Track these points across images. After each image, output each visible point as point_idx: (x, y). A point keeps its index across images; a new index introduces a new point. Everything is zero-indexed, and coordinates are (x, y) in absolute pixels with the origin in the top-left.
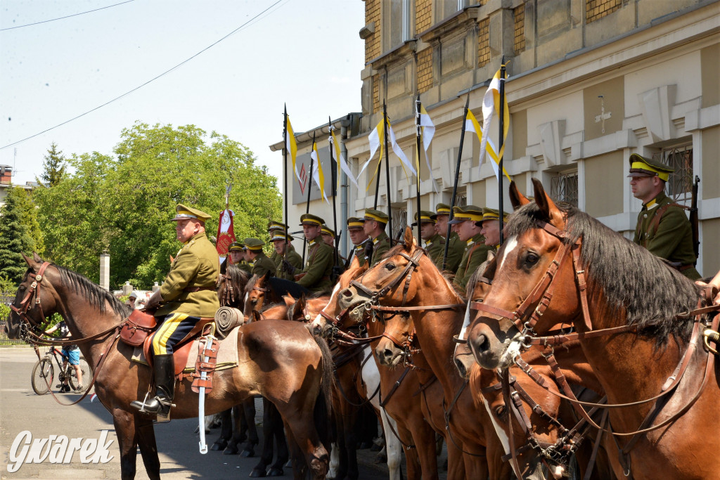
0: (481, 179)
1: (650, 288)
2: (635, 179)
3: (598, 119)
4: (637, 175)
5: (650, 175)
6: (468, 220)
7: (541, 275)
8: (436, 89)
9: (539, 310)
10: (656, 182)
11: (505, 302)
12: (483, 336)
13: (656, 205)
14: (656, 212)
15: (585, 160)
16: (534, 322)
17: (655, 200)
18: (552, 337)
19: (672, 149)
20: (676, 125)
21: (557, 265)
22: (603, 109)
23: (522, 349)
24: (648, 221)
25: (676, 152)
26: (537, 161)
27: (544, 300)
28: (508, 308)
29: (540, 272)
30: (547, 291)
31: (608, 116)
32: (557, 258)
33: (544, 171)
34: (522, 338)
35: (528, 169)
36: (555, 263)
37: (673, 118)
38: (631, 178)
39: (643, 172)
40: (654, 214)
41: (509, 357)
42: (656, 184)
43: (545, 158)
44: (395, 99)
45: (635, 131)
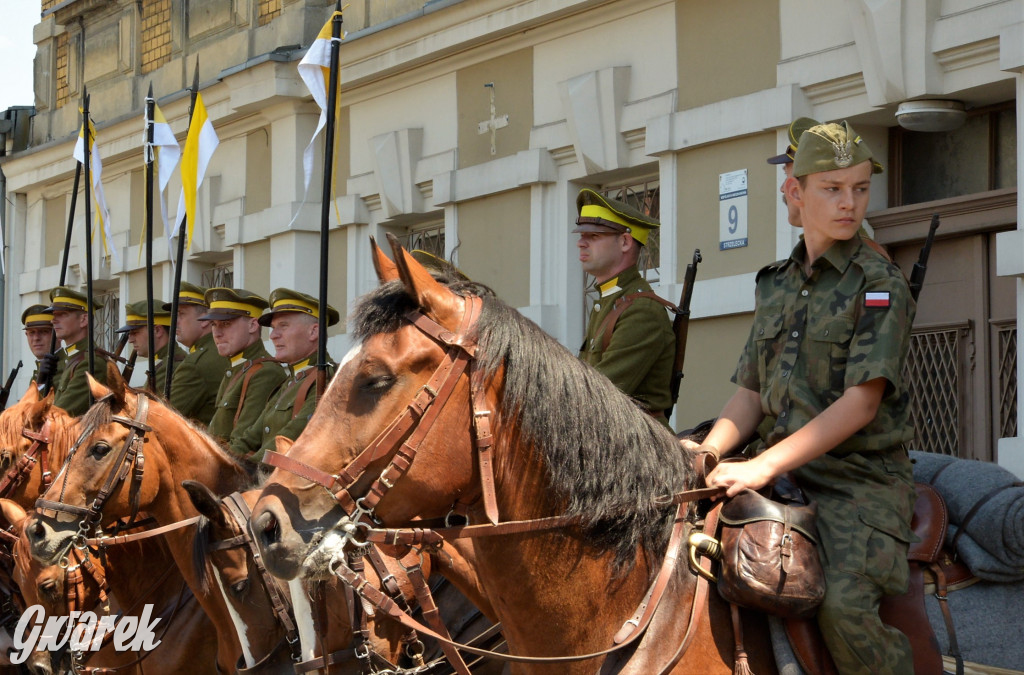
0: (262, 238)
1: (620, 452)
2: (587, 236)
3: (483, 127)
4: (591, 229)
5: (616, 231)
6: (245, 314)
7: (394, 410)
8: (177, 64)
9: (386, 477)
10: (625, 244)
11: (322, 455)
12: (268, 515)
13: (617, 289)
14: (614, 303)
15: (458, 204)
16: (376, 500)
17: (616, 280)
18: (409, 531)
19: (619, 187)
20: (629, 143)
21: (431, 395)
22: (493, 110)
23: (349, 548)
24: (599, 317)
25: (629, 192)
26: (368, 206)
27: (397, 458)
28: (326, 467)
29: (392, 404)
30: (406, 443)
31: (502, 122)
32: (433, 383)
33: (380, 225)
34: (350, 527)
35: (351, 221)
36: (426, 390)
37: (624, 130)
38: (579, 236)
39: (602, 225)
40: (611, 308)
41: (321, 560)
42: (625, 249)
43: (382, 199)
44: (100, 82)
45: (552, 152)
